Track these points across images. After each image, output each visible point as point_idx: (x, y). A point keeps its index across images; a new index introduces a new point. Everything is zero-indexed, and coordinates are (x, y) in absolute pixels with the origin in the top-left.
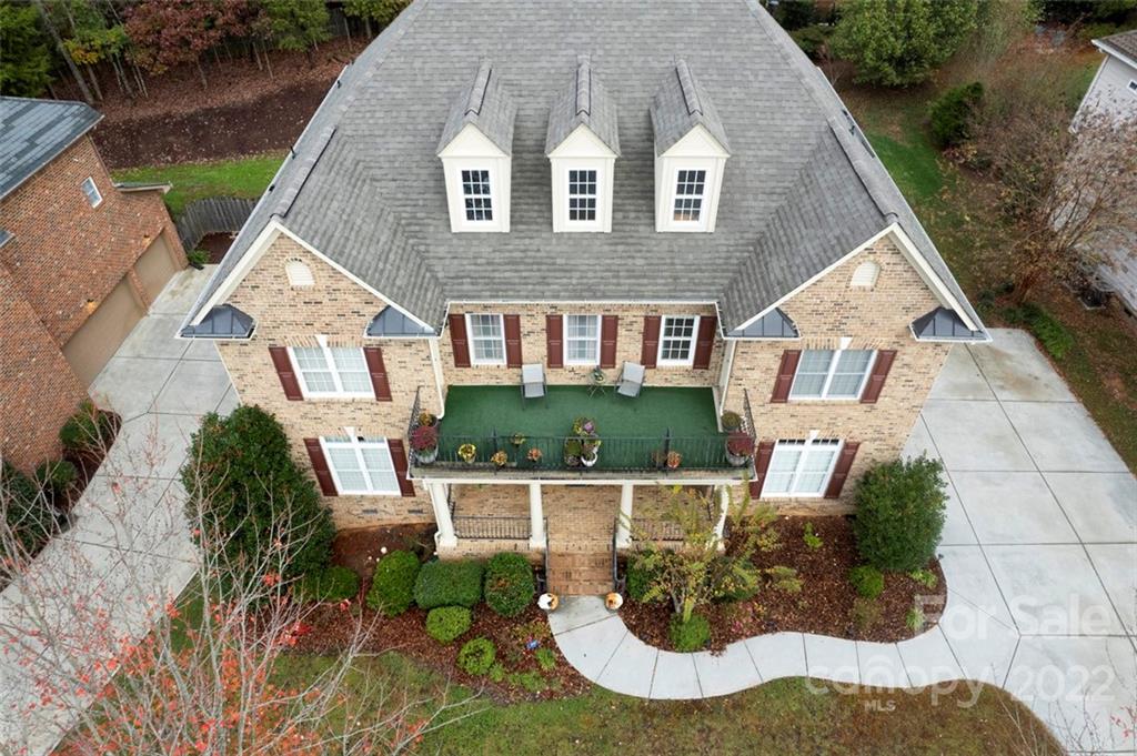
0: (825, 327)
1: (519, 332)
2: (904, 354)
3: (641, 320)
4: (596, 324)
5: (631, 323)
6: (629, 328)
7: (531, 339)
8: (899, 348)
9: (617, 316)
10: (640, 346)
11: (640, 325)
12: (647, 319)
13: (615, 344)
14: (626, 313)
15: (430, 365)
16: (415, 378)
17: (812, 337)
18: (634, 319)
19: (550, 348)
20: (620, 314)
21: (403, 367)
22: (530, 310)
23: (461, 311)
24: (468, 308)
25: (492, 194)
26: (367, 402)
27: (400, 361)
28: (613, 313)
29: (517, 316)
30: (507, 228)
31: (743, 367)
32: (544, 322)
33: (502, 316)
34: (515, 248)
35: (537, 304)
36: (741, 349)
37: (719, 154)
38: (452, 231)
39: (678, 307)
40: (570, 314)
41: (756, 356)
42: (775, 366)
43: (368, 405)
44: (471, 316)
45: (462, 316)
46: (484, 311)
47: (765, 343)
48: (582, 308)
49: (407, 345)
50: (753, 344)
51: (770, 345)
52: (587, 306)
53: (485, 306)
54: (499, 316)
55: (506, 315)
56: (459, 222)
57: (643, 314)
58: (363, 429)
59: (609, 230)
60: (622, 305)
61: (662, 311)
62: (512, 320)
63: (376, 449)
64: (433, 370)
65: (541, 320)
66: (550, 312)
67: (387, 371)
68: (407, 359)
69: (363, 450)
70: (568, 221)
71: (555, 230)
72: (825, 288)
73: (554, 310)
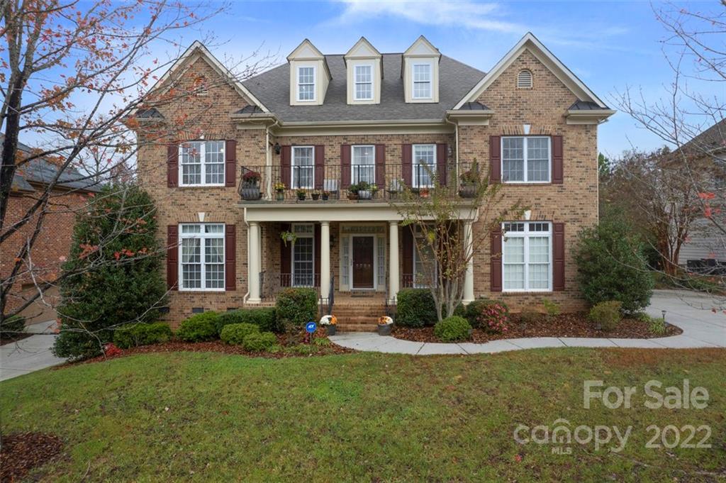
0: (511, 117)
1: (324, 159)
2: (568, 138)
3: (400, 147)
4: (371, 154)
5: (394, 150)
6: (393, 153)
8: (563, 133)
9: (384, 145)
10: (400, 169)
11: (399, 152)
12: (403, 145)
13: (385, 167)
14: (390, 142)
17: (504, 125)
18: (395, 147)
20: (386, 143)
21: (247, 156)
22: (332, 141)
23: (289, 143)
24: (294, 141)
25: (315, 82)
26: (218, 188)
27: (246, 151)
28: (382, 142)
29: (323, 146)
30: (321, 103)
31: (466, 151)
32: (340, 151)
33: (313, 147)
34: (325, 109)
35: (336, 136)
36: (462, 136)
37: (435, 54)
38: (291, 104)
39: (421, 136)
40: (356, 144)
41: (472, 141)
42: (487, 150)
43: (218, 191)
44: (295, 149)
45: (290, 147)
46: (303, 143)
47: (476, 130)
48: (362, 139)
49: (253, 137)
50: (469, 131)
51: (479, 132)
52: (366, 137)
53: (304, 138)
54: (311, 149)
55: (316, 146)
56: (295, 99)
57: (400, 142)
58: (211, 214)
59: (378, 102)
60: (387, 135)
61: (412, 141)
62: (320, 150)
63: (216, 239)
64: (266, 158)
65: (338, 148)
66: (343, 142)
67: (237, 159)
68: (251, 149)
69: (206, 239)
70: (355, 99)
71: (348, 103)
72: (504, 88)
73: (345, 141)
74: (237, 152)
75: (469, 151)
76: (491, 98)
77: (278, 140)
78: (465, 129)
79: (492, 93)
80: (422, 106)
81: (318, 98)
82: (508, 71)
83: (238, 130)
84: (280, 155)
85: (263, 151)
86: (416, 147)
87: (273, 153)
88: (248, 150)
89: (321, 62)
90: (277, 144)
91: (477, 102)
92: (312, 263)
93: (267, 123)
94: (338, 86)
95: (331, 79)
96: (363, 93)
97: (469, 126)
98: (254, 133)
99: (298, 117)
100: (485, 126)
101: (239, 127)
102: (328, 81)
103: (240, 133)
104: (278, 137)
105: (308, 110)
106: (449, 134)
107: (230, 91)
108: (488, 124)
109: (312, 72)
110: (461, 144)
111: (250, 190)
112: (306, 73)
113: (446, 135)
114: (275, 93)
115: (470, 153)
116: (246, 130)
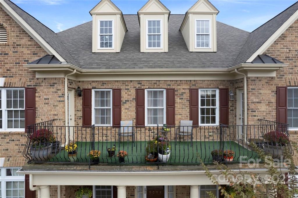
1: (120, 101)
3: (188, 91)
4: (163, 97)
5: (182, 94)
6: (181, 97)
7: (127, 106)
9: (174, 89)
10: (188, 110)
11: (187, 96)
12: (191, 90)
13: (174, 108)
14: (179, 87)
15: (63, 101)
16: (52, 113)
17: (290, 76)
18: (184, 91)
19: (137, 113)
20: (175, 87)
21: (47, 104)
22: (127, 85)
23: (90, 87)
24: (94, 85)
25: (113, 33)
26: (18, 134)
27: (45, 99)
28: (172, 87)
29: (120, 90)
30: (118, 51)
31: (254, 100)
32: (135, 94)
33: (111, 90)
34: (122, 56)
35: (131, 81)
36: (251, 87)
37: (213, 11)
38: (93, 52)
39: (207, 82)
40: (149, 88)
41: (261, 91)
42: (274, 100)
43: (18, 137)
44: (96, 92)
45: (90, 90)
46: (102, 87)
47: (264, 82)
48: (155, 83)
49: (52, 85)
50: (257, 82)
51: (267, 83)
52: (158, 82)
53: (103, 83)
54: (110, 91)
55: (114, 90)
56: (97, 47)
57: (188, 87)
58: (11, 159)
59: (167, 50)
60: (177, 81)
61: (198, 86)
62: (117, 93)
63: (17, 182)
64: (65, 106)
65: (133, 92)
66: (138, 86)
67: (37, 106)
68: (50, 97)
69: (7, 183)
70: (147, 47)
71: (142, 51)
72: (289, 41)
73: (140, 85)
74: (37, 99)
75: (257, 100)
76: (278, 51)
77: (80, 84)
78: (255, 80)
79: (279, 46)
80: (203, 54)
81: (116, 46)
82: (294, 26)
83: (38, 79)
84: (81, 98)
85: (62, 99)
86: (201, 91)
87: (75, 95)
88: (47, 97)
89: (119, 16)
90: (79, 87)
91: (265, 55)
92: (111, 191)
93: (66, 72)
94: (132, 36)
95: (127, 31)
96: (154, 43)
97: (257, 78)
98: (52, 82)
99: (98, 64)
100: (272, 78)
101: (37, 76)
102: (124, 33)
103: (40, 81)
104: (79, 81)
105: (107, 57)
106: (230, 80)
107: (29, 41)
108: (275, 76)
109: (111, 25)
110: (250, 94)
111: (37, 153)
112: (106, 26)
113: (228, 81)
114: (82, 41)
115: (257, 102)
116: (45, 79)
